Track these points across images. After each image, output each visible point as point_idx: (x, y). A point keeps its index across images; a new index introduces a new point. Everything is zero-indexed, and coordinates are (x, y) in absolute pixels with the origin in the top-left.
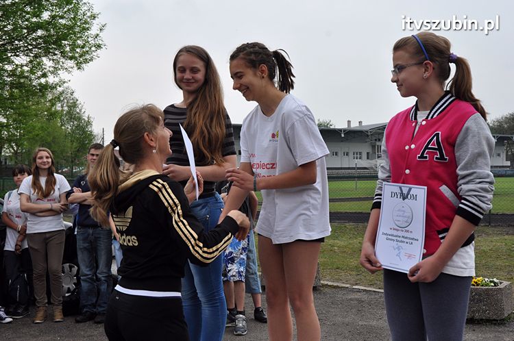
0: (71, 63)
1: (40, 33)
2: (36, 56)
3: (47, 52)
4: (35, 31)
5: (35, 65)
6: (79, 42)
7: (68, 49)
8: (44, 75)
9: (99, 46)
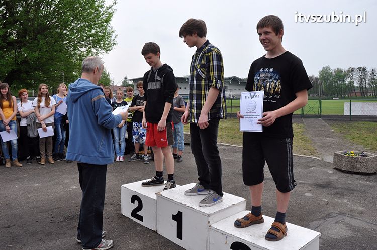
0: (103, 51)
1: (91, 38)
2: (89, 48)
3: (94, 47)
4: (89, 38)
5: (89, 52)
6: (107, 42)
7: (102, 45)
8: (92, 55)
9: (115, 44)
